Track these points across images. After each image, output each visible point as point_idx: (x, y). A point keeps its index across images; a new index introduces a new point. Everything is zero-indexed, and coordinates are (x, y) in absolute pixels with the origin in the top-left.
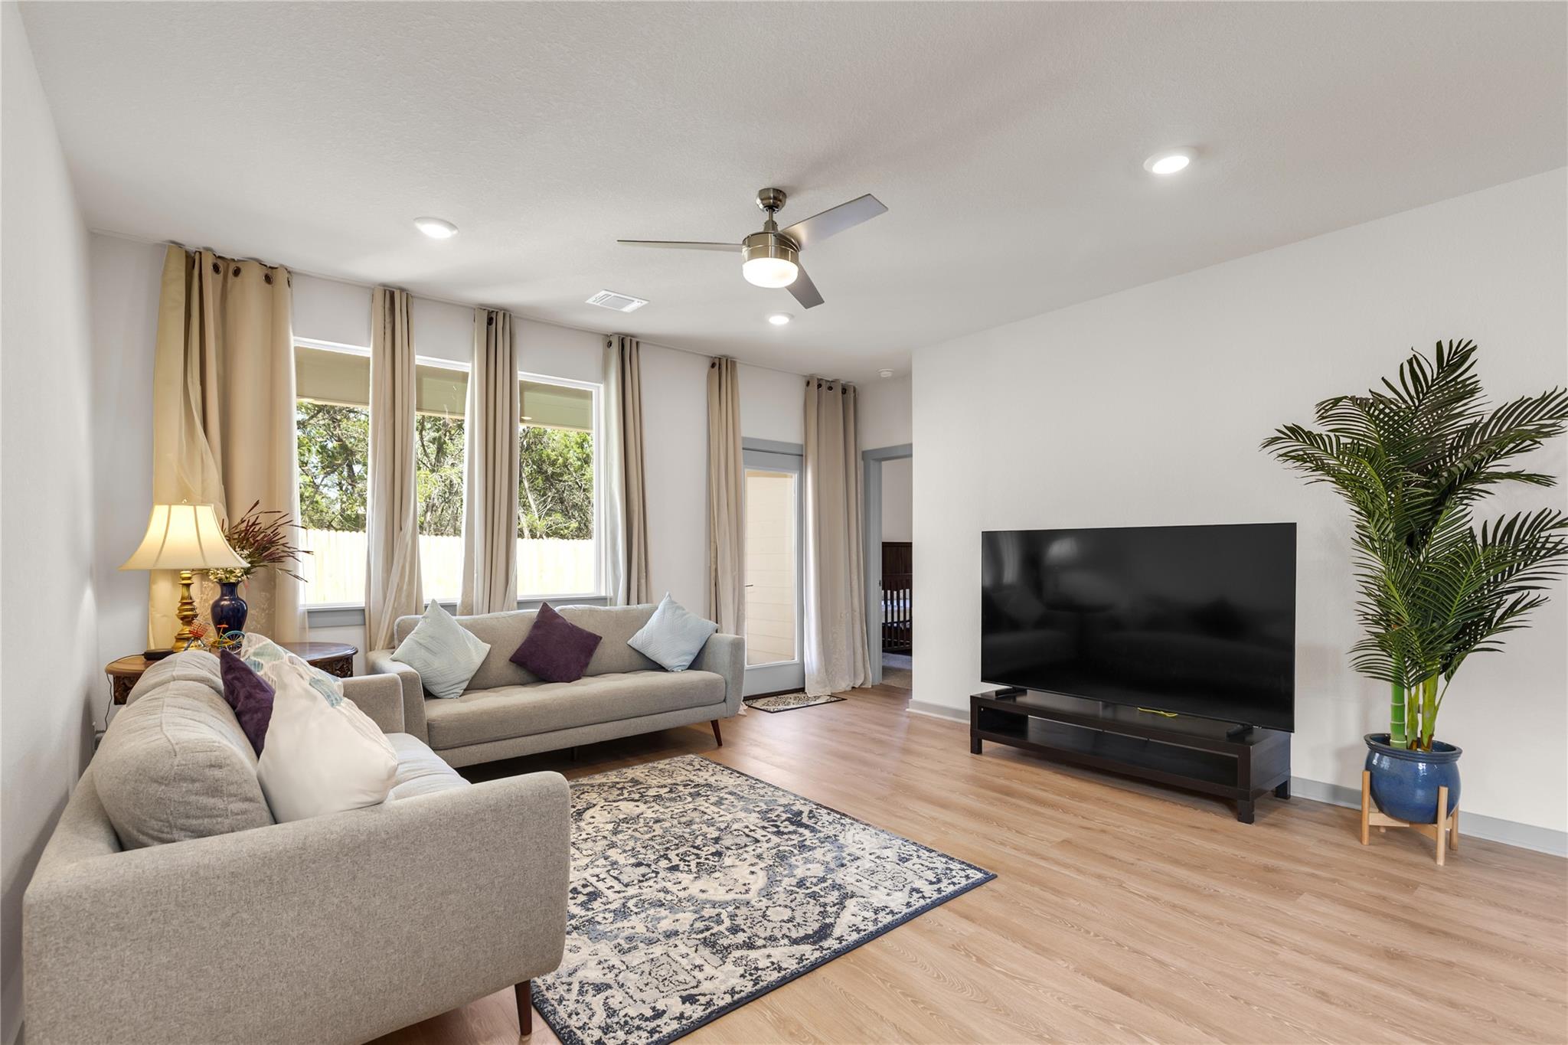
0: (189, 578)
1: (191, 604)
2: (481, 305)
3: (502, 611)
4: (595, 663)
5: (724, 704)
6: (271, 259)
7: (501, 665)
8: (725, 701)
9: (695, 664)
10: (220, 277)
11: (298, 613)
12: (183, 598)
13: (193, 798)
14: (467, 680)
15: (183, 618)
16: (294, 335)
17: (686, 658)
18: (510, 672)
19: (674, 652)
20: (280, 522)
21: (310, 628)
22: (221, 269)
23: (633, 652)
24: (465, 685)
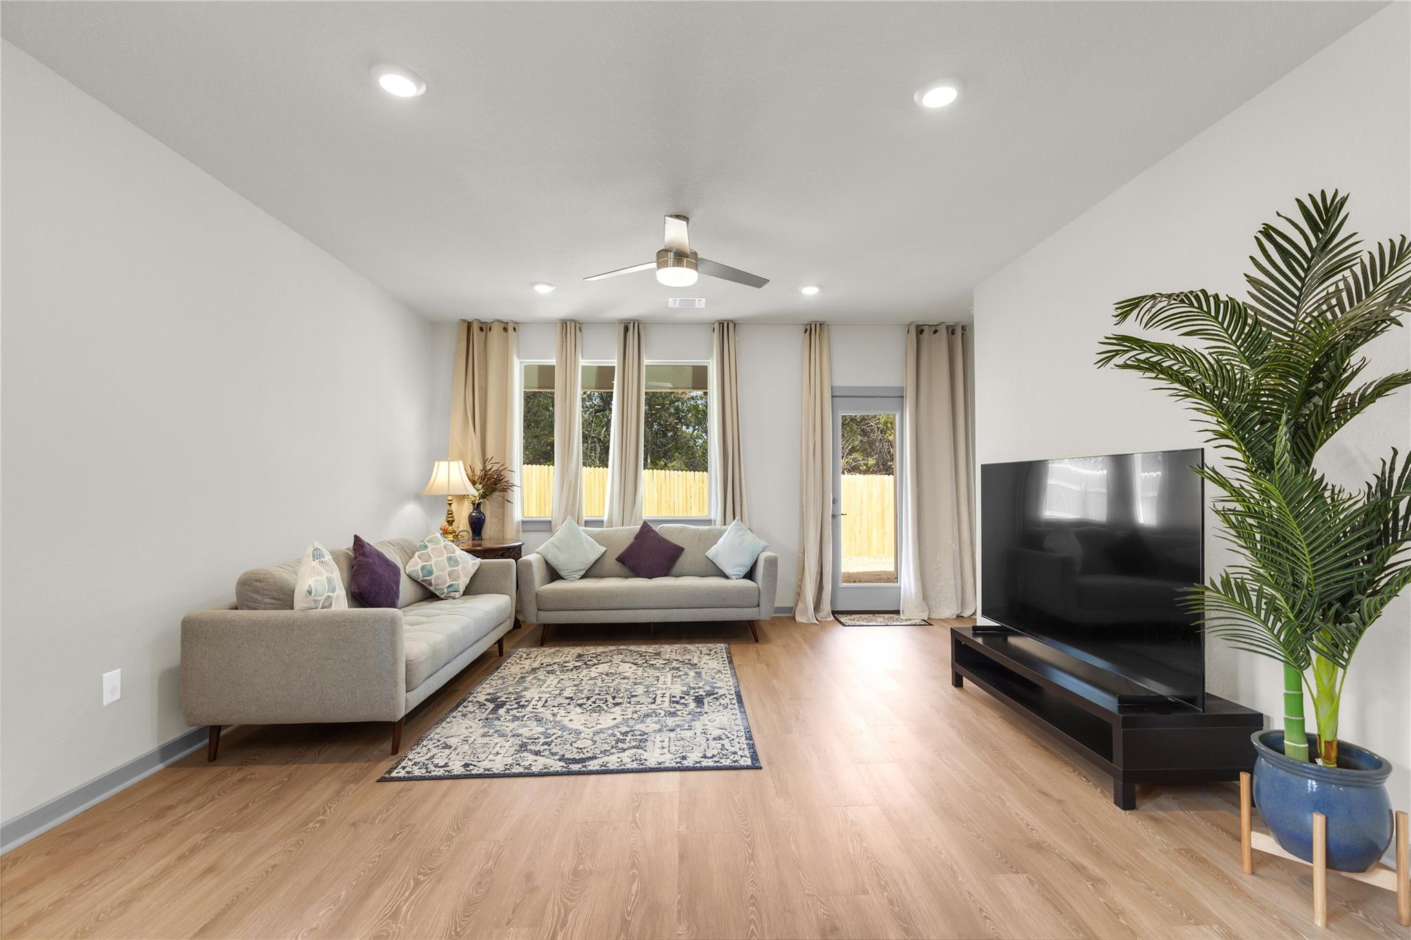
0: (451, 500)
1: (451, 514)
2: (621, 320)
3: (630, 526)
4: (677, 568)
5: (757, 608)
6: (505, 318)
7: (611, 562)
8: (758, 606)
9: (750, 575)
10: (484, 333)
11: (516, 521)
12: (449, 511)
13: (249, 593)
14: (584, 570)
15: (448, 522)
16: (519, 358)
17: (740, 569)
18: (617, 567)
19: (734, 565)
20: (501, 469)
21: (523, 531)
22: (484, 329)
23: (709, 562)
24: (582, 573)
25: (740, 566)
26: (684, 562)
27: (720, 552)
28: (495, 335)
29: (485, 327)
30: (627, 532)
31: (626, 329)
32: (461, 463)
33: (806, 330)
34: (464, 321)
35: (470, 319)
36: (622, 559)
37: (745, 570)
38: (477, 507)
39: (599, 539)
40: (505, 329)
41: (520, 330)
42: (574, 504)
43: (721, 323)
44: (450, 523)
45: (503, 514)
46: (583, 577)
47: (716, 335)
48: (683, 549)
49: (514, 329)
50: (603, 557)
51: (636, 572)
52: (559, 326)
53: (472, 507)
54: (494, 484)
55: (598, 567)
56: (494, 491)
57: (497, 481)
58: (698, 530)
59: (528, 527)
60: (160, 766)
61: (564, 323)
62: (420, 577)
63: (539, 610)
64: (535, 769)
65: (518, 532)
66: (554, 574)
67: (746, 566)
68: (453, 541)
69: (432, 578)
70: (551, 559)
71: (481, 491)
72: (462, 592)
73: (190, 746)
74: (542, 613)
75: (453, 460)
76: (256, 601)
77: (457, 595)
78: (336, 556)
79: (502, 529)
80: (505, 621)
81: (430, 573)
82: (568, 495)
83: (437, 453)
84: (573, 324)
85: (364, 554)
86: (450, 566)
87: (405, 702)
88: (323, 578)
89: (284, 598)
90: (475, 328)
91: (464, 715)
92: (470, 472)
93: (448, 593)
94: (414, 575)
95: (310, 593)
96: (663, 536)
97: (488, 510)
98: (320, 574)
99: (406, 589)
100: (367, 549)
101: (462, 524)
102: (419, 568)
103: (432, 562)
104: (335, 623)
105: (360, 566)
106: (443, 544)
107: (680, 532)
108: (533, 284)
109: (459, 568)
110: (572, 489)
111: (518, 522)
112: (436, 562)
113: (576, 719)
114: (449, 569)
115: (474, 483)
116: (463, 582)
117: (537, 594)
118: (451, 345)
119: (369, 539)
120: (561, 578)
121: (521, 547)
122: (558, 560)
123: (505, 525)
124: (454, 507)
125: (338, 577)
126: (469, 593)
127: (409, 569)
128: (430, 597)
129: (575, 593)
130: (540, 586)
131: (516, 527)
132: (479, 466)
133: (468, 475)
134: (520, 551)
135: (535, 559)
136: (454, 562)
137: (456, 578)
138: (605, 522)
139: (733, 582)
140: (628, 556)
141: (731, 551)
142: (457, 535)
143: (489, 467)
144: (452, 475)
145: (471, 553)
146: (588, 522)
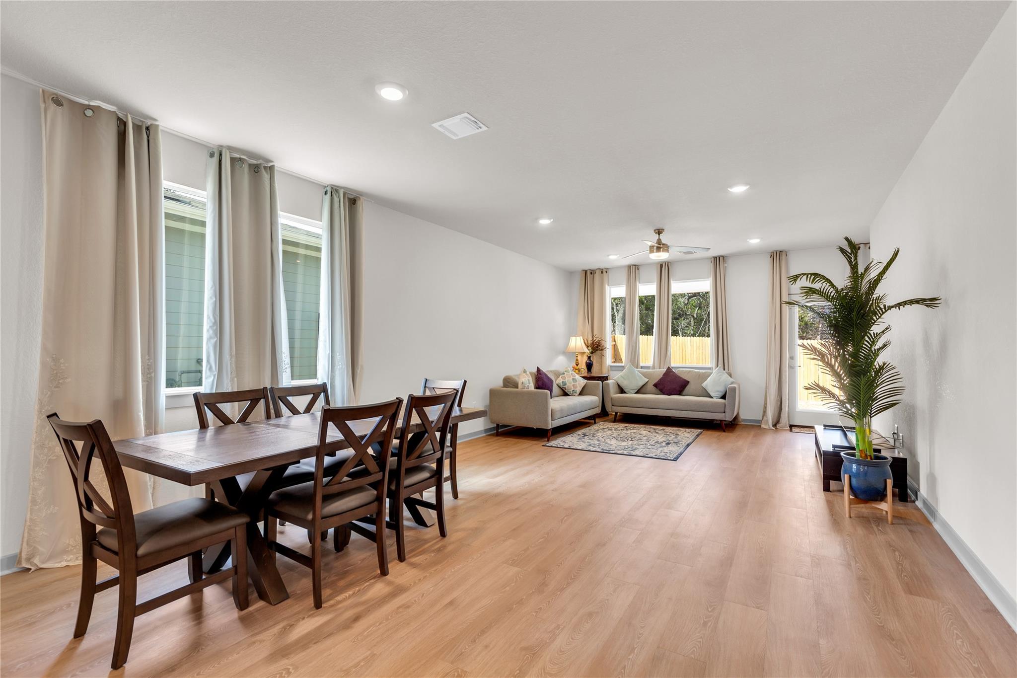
0: (578, 355)
1: (578, 361)
3: (662, 369)
4: (684, 391)
5: (724, 414)
6: (602, 267)
8: (724, 412)
9: (724, 397)
10: (592, 275)
11: (607, 365)
12: (576, 359)
13: (507, 383)
14: (636, 389)
15: (576, 364)
16: (608, 285)
19: (716, 391)
20: (600, 340)
24: (636, 391)
25: (718, 391)
26: (688, 389)
27: (708, 384)
28: (597, 275)
29: (593, 272)
30: (660, 372)
31: (661, 266)
32: (581, 338)
33: (771, 256)
34: (584, 270)
35: (586, 269)
36: (655, 385)
37: (721, 394)
38: (589, 358)
39: (645, 375)
40: (602, 272)
41: (610, 272)
42: (635, 358)
43: (715, 258)
44: (577, 365)
45: (602, 362)
46: (636, 393)
47: (712, 266)
48: (689, 382)
49: (606, 272)
50: (645, 386)
51: (663, 391)
52: (627, 269)
53: (587, 358)
54: (597, 347)
55: (644, 388)
56: (597, 350)
57: (598, 346)
58: (699, 372)
59: (613, 368)
60: (484, 435)
61: (629, 267)
62: (562, 385)
63: (612, 405)
64: (592, 450)
65: (608, 370)
66: (622, 391)
67: (721, 392)
68: (578, 374)
69: (566, 386)
70: (620, 382)
71: (590, 351)
72: (578, 394)
73: (491, 431)
75: (578, 336)
76: (508, 385)
77: (576, 394)
78: (531, 373)
79: (601, 369)
80: (596, 408)
81: (565, 384)
82: (632, 353)
83: (572, 333)
84: (634, 267)
85: (540, 374)
86: (573, 382)
87: (551, 424)
88: (527, 379)
89: (516, 385)
90: (588, 273)
91: (572, 436)
92: (586, 342)
93: (573, 393)
94: (559, 385)
95: (523, 383)
96: (679, 375)
97: (595, 359)
98: (525, 377)
99: (555, 389)
100: (541, 372)
101: (583, 366)
102: (561, 382)
103: (566, 380)
104: (530, 393)
105: (539, 378)
106: (571, 373)
107: (688, 373)
108: (608, 256)
109: (577, 383)
110: (634, 350)
111: (609, 366)
112: (568, 380)
113: (613, 442)
115: (588, 347)
116: (579, 390)
117: (611, 398)
118: (578, 282)
119: (544, 369)
120: (625, 393)
121: (607, 377)
122: (624, 384)
123: (602, 366)
124: (579, 358)
125: (531, 379)
126: (581, 394)
127: (557, 382)
128: (565, 394)
129: (631, 400)
130: (614, 395)
131: (607, 368)
132: (590, 339)
133: (585, 343)
134: (606, 378)
135: (613, 383)
136: (576, 381)
137: (576, 387)
138: (650, 367)
139: (715, 400)
140: (659, 384)
141: (715, 383)
142: (579, 370)
143: (595, 339)
144: (578, 343)
145: (584, 378)
146: (642, 367)
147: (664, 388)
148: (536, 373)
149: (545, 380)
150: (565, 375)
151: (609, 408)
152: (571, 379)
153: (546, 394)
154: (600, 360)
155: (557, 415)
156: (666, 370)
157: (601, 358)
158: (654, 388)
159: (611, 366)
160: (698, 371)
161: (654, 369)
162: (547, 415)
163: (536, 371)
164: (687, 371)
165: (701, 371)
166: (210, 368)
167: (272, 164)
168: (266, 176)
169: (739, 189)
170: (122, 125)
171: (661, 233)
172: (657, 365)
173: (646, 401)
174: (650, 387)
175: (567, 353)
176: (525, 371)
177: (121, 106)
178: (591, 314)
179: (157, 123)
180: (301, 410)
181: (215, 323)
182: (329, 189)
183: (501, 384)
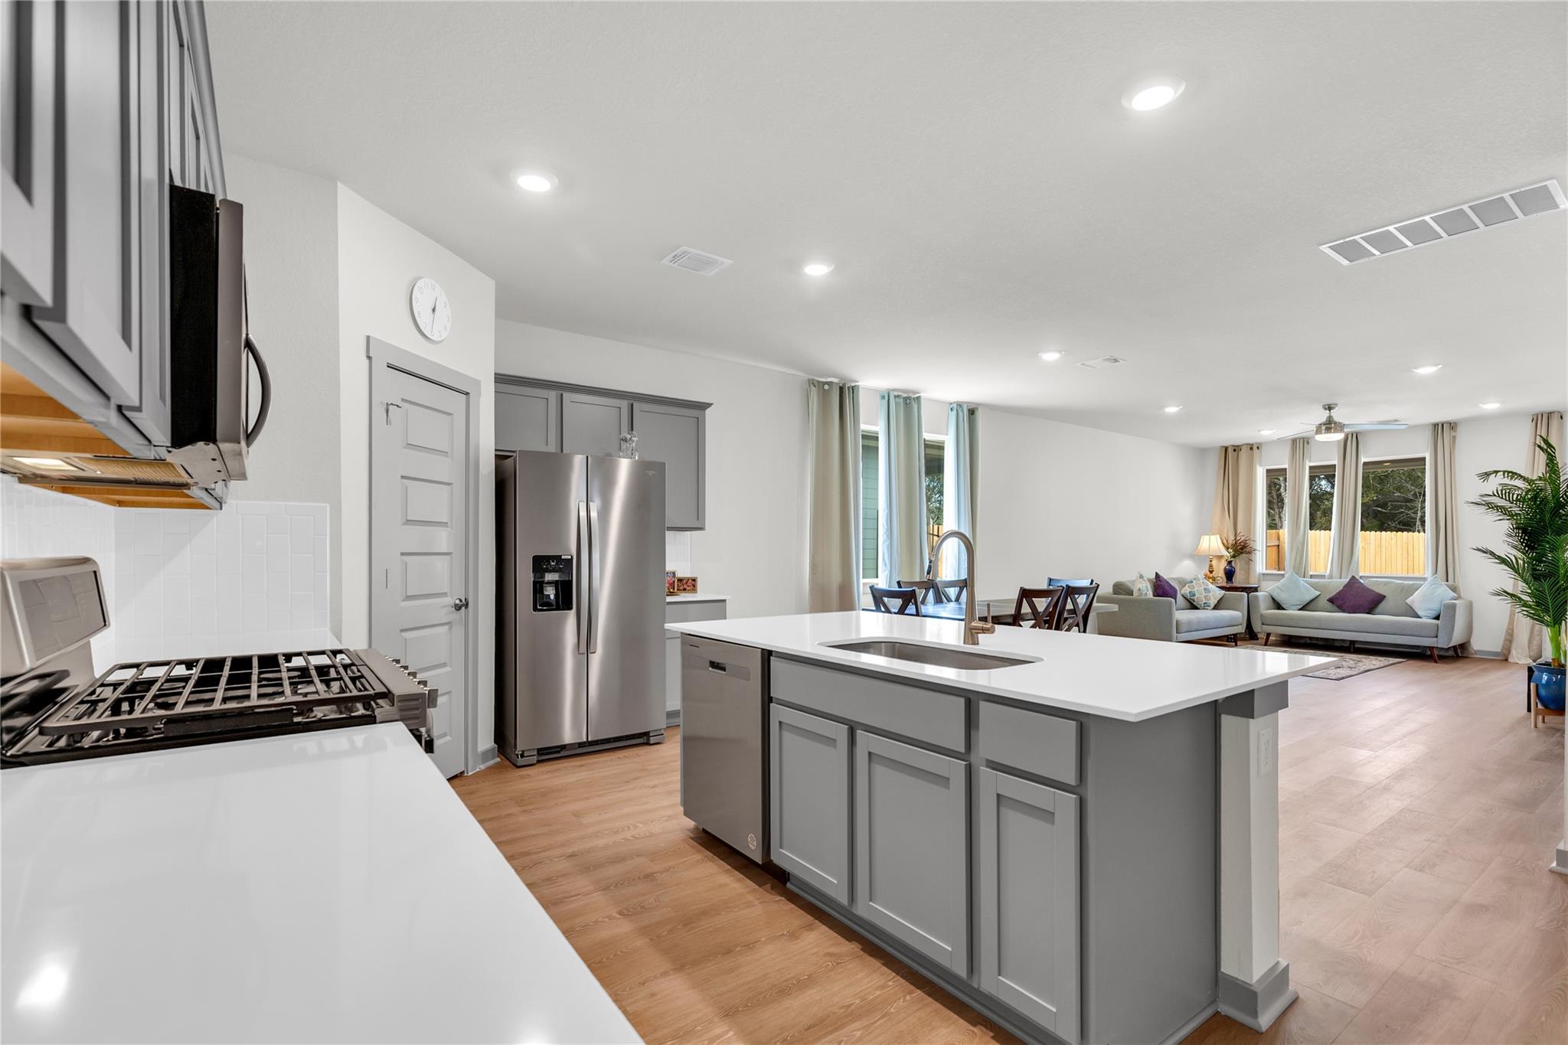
0: (1213, 558)
1: (1212, 566)
3: (1340, 579)
4: (1378, 609)
6: (1252, 442)
8: (1437, 637)
9: (1437, 618)
10: (1235, 453)
11: (1258, 572)
12: (1210, 564)
15: (1210, 570)
17: (1430, 612)
19: (1426, 609)
20: (1248, 540)
23: (1406, 606)
24: (1300, 607)
25: (1430, 610)
26: (1382, 606)
27: (1415, 600)
28: (1244, 455)
29: (1237, 449)
30: (1339, 583)
32: (1218, 536)
34: (1223, 447)
35: (1226, 445)
36: (1331, 600)
37: (1434, 613)
38: (1230, 563)
39: (1315, 587)
40: (1251, 449)
41: (1263, 449)
42: (1302, 562)
43: (1435, 425)
44: (1211, 572)
45: (1249, 568)
46: (1300, 610)
48: (1385, 597)
49: (1258, 448)
50: (1315, 601)
51: (1342, 608)
52: (1290, 444)
53: (1226, 563)
54: (1242, 549)
55: (1313, 603)
56: (1242, 553)
57: (1244, 547)
59: (1266, 577)
61: (1294, 441)
62: (1189, 596)
63: (1263, 624)
65: (1259, 580)
66: (1279, 606)
67: (1433, 610)
68: (1212, 583)
69: (1195, 598)
70: (1275, 595)
71: (1232, 554)
72: (1212, 607)
74: (1264, 626)
75: (1212, 535)
76: (1120, 592)
77: (1209, 608)
78: (1148, 579)
79: (1248, 579)
80: (1238, 625)
81: (1194, 595)
83: (1203, 531)
84: (1301, 441)
85: (1159, 579)
86: (1206, 592)
88: (1144, 585)
89: (1130, 592)
90: (1230, 450)
92: (1225, 542)
93: (1204, 606)
94: (1185, 595)
95: (1139, 590)
96: (1369, 587)
97: (1238, 565)
98: (1142, 583)
99: (1181, 599)
100: (1162, 578)
101: (1220, 573)
102: (1188, 591)
103: (1195, 590)
104: (1148, 601)
105: (1158, 585)
106: (1202, 581)
107: (1385, 584)
109: (1210, 594)
110: (1299, 553)
111: (1260, 574)
112: (1198, 590)
114: (1205, 594)
115: (1228, 548)
116: (1213, 602)
117: (1262, 615)
118: (1214, 464)
119: (1165, 575)
120: (1284, 609)
121: (1257, 588)
122: (1281, 597)
123: (1249, 574)
124: (1214, 563)
125: (1149, 586)
126: (1216, 607)
127: (1182, 592)
128: (1193, 607)
129: (1292, 617)
130: (1265, 610)
131: (1257, 576)
132: (1232, 538)
133: (1223, 544)
134: (1256, 590)
135: (1265, 596)
136: (1210, 592)
137: (1210, 599)
138: (1324, 576)
139: (1424, 620)
140: (1337, 598)
141: (1426, 600)
142: (1214, 579)
143: (1238, 538)
144: (1213, 544)
145: (1222, 588)
146: (1311, 576)
147: (1344, 604)
148: (1154, 580)
149: (1166, 587)
150: (1193, 584)
151: (1257, 627)
152: (1202, 588)
153: (1171, 602)
154: (1247, 566)
155: (1184, 628)
156: (1348, 580)
157: (1248, 564)
158: (1329, 605)
159: (1264, 574)
160: (1402, 582)
161: (1332, 578)
162: (1172, 627)
163: (1154, 576)
164: (1382, 582)
165: (1406, 582)
166: (885, 565)
167: (917, 395)
168: (915, 406)
169: (1427, 370)
170: (841, 389)
171: (1333, 408)
172: (1336, 573)
173: (1314, 619)
174: (1323, 602)
175: (1195, 556)
176: (1141, 577)
177: (842, 379)
178: (1233, 504)
179: (857, 384)
180: (953, 599)
181: (887, 530)
182: (955, 405)
183: (1111, 590)
